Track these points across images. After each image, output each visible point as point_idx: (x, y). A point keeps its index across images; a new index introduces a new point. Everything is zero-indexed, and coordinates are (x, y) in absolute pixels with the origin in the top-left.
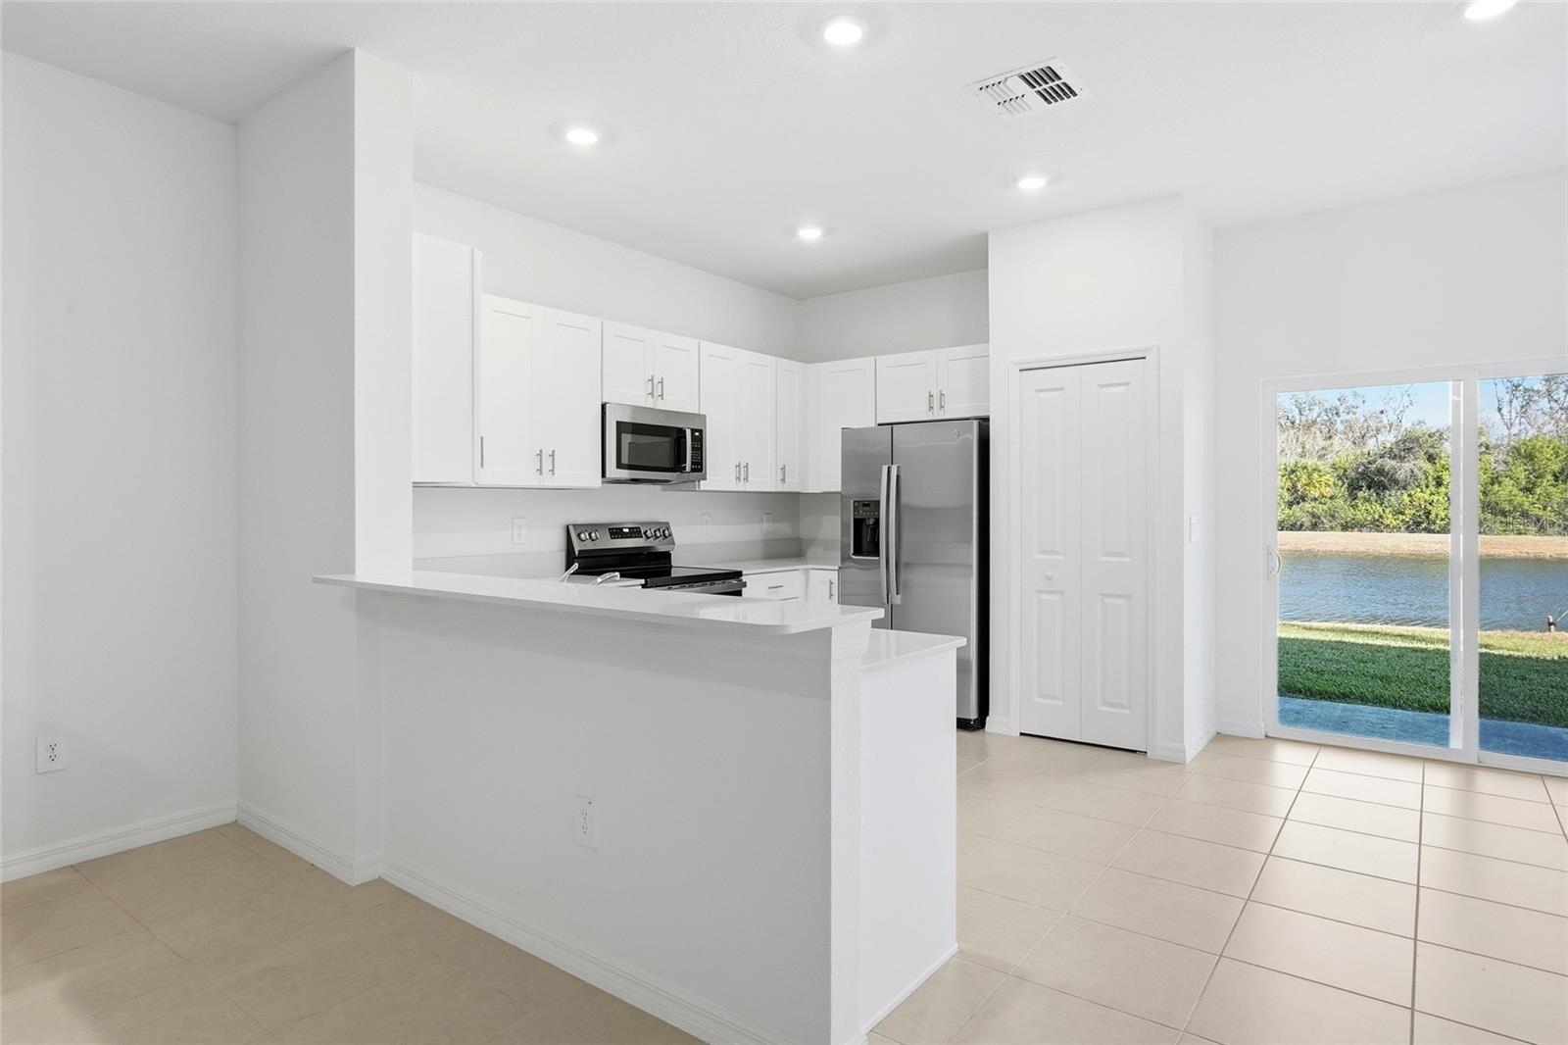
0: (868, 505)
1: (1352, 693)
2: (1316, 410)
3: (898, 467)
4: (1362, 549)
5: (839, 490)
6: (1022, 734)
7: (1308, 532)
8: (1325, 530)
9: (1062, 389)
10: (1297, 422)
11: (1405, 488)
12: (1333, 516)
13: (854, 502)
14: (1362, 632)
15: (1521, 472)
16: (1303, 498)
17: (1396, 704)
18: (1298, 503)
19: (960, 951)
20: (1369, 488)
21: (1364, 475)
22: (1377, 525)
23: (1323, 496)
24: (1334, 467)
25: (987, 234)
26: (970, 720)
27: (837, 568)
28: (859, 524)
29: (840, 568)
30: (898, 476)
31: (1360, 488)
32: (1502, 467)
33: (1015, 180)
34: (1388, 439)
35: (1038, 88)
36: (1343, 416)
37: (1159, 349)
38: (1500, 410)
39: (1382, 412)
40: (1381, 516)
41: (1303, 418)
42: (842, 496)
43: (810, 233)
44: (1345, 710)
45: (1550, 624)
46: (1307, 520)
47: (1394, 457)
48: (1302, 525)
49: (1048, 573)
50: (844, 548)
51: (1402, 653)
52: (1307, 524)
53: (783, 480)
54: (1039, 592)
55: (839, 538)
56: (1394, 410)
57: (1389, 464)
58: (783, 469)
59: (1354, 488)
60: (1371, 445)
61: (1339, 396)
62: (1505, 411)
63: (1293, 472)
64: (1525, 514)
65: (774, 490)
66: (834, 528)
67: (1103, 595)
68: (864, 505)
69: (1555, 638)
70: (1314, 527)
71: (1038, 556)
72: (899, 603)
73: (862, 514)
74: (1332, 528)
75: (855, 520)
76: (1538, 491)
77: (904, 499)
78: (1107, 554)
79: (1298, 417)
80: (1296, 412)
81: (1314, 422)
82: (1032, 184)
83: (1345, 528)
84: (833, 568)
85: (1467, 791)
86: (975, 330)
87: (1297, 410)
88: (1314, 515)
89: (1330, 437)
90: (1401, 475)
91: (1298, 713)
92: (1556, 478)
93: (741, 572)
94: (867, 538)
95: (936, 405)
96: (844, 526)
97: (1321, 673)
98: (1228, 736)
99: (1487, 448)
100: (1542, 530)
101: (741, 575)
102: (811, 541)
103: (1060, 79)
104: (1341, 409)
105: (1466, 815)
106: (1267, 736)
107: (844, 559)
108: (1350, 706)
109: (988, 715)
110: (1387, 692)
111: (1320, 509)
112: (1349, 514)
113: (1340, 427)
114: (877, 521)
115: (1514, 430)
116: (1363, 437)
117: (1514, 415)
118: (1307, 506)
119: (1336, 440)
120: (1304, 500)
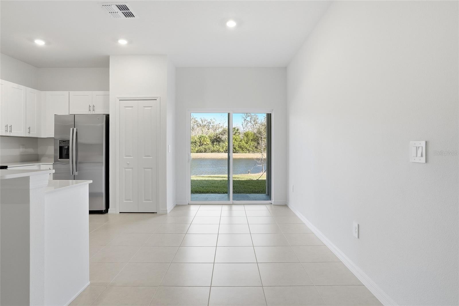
0: (65, 142)
1: (209, 191)
2: (206, 122)
3: (76, 129)
4: (215, 157)
5: (54, 137)
6: (120, 213)
7: (204, 153)
8: (207, 153)
9: (132, 107)
10: (201, 125)
11: (224, 142)
12: (209, 149)
13: (60, 141)
14: (213, 177)
15: (246, 139)
16: (203, 144)
17: (218, 193)
18: (201, 146)
19: (91, 284)
20: (217, 142)
21: (216, 139)
22: (218, 151)
23: (207, 144)
24: (210, 137)
25: (109, 56)
26: (103, 210)
27: (52, 164)
28: (61, 148)
29: (53, 164)
30: (76, 132)
31: (215, 142)
32: (242, 138)
33: (117, 40)
34: (220, 130)
35: (122, 11)
36: (212, 124)
37: (160, 97)
38: (242, 124)
39: (220, 124)
40: (219, 149)
41: (203, 124)
42: (54, 139)
43: (40, 43)
44: (208, 195)
45: (249, 172)
46: (203, 150)
47: (222, 135)
48: (202, 151)
49: (128, 162)
50: (55, 157)
51: (221, 181)
52: (204, 151)
53: (29, 132)
54: (125, 168)
55: (53, 154)
56: (222, 123)
57: (221, 136)
58: (29, 128)
59: (213, 142)
60: (218, 131)
61: (210, 119)
62: (243, 125)
63: (200, 138)
64: (246, 148)
65: (25, 136)
66: (52, 150)
67: (144, 168)
68: (63, 142)
69: (249, 175)
70: (205, 152)
71: (125, 157)
72: (77, 175)
73: (62, 145)
74: (209, 152)
75: (59, 146)
76: (249, 143)
77: (79, 141)
78: (146, 156)
79: (201, 124)
80: (201, 123)
81: (205, 125)
82: (123, 42)
83: (212, 152)
84: (51, 164)
85: (231, 210)
86: (105, 86)
87: (201, 122)
88: (205, 149)
89: (209, 129)
90: (223, 139)
91: (197, 197)
92: (252, 140)
93: (7, 166)
94: (64, 152)
95: (92, 109)
96: (55, 150)
97: (203, 187)
98: (179, 205)
99: (240, 133)
100: (249, 152)
101: (7, 167)
102: (43, 155)
103: (129, 10)
104: (211, 122)
105: (230, 215)
106: (188, 204)
107: (55, 161)
108: (209, 194)
109: (109, 208)
110: (217, 190)
111: (207, 147)
112: (212, 149)
113: (211, 127)
114: (69, 147)
115: (245, 129)
116: (216, 129)
117: (245, 126)
118: (204, 146)
119: (210, 130)
120: (203, 145)
